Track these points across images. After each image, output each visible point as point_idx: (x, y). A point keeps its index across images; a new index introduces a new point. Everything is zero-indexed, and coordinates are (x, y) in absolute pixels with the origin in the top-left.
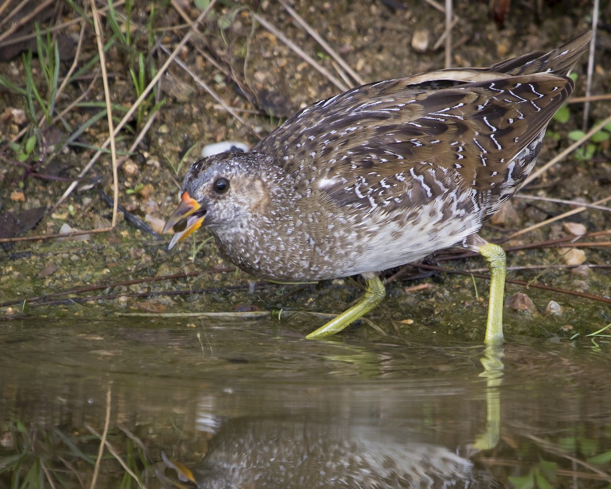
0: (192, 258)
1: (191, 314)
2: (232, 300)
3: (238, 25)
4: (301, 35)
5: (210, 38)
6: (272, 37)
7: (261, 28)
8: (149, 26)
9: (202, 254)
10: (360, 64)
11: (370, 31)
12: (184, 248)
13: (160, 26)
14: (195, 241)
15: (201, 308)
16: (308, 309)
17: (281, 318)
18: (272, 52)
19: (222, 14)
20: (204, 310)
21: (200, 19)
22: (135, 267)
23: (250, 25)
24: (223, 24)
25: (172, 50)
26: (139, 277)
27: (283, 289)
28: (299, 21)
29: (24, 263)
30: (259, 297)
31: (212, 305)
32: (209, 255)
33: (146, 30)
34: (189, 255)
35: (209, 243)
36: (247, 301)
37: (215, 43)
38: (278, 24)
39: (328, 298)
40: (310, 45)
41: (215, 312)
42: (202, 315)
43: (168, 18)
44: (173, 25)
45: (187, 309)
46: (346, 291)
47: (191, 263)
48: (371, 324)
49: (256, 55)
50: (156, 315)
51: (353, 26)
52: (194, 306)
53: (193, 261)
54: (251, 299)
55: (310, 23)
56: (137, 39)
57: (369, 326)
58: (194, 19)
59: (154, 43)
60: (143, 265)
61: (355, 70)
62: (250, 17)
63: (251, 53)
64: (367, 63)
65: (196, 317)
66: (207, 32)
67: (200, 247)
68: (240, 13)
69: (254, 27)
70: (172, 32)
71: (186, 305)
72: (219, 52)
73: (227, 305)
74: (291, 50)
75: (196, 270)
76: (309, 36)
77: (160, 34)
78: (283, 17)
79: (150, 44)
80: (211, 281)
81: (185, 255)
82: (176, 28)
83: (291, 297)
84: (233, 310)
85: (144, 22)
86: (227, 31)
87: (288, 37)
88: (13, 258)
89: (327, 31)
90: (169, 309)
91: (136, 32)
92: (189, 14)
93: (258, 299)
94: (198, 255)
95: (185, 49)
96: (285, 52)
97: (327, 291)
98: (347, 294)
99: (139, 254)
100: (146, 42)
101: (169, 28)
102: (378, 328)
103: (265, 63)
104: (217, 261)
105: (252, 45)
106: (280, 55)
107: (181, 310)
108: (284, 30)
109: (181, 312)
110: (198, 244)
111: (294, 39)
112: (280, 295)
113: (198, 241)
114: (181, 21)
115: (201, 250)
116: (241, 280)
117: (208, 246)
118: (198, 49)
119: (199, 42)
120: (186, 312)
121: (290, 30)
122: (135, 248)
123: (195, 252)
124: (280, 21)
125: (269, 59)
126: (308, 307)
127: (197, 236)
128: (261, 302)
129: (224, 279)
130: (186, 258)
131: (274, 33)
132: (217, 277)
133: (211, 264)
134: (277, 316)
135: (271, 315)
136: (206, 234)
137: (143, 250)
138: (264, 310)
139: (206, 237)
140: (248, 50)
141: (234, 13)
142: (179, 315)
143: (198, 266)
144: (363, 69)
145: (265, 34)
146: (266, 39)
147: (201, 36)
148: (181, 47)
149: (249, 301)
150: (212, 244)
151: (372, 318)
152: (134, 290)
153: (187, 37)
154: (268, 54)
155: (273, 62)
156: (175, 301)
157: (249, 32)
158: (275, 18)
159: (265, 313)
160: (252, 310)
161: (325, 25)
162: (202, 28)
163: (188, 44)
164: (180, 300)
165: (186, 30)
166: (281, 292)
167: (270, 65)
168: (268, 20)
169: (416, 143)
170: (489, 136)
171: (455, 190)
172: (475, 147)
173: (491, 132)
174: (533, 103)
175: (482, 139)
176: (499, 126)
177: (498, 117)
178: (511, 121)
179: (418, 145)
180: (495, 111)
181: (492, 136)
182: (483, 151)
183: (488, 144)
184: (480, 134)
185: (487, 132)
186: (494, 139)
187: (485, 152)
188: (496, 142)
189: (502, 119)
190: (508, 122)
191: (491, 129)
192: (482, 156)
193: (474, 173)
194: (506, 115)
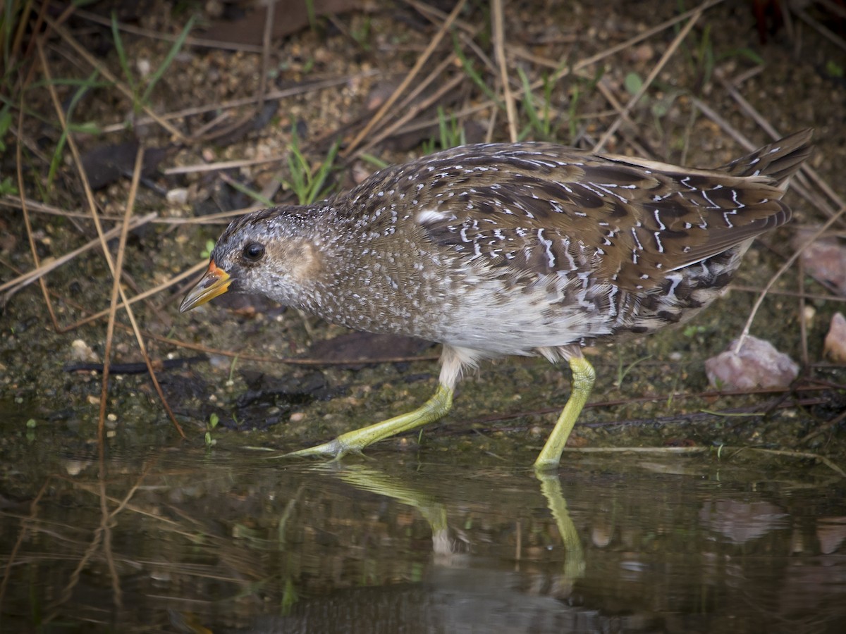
0: (617, 384)
1: (615, 449)
2: (663, 434)
3: (675, 113)
4: (748, 125)
6: (715, 127)
7: (702, 116)
8: (572, 112)
9: (628, 379)
12: (610, 372)
13: (584, 112)
14: (622, 363)
15: (627, 442)
16: (753, 445)
17: (721, 455)
18: (715, 143)
19: (656, 99)
20: (632, 445)
21: (631, 104)
22: (550, 393)
23: (689, 112)
24: (658, 110)
25: (597, 140)
26: (556, 405)
27: (724, 421)
28: (747, 108)
29: (420, 387)
30: (695, 430)
31: (640, 437)
32: (638, 380)
33: (567, 117)
34: (614, 380)
35: (637, 366)
36: (680, 435)
38: (723, 112)
39: (776, 432)
40: (758, 137)
41: (644, 446)
42: (629, 451)
43: (593, 103)
44: (599, 111)
45: (611, 443)
46: (798, 424)
47: (616, 390)
48: (828, 463)
49: (696, 148)
50: (575, 449)
52: (619, 440)
53: (619, 387)
54: (686, 433)
55: (759, 111)
56: (557, 127)
57: (825, 465)
58: (624, 104)
59: (577, 132)
60: (561, 390)
62: (690, 104)
63: (691, 145)
65: (621, 452)
66: (639, 120)
67: (627, 371)
68: (678, 98)
69: (694, 115)
70: (598, 120)
71: (610, 438)
72: (653, 144)
73: (657, 439)
75: (623, 397)
77: (583, 122)
78: (728, 103)
79: (572, 133)
80: (640, 410)
81: (608, 380)
82: (603, 115)
83: (733, 431)
84: (665, 445)
85: (566, 108)
86: (662, 120)
87: (733, 127)
88: (409, 381)
90: (592, 443)
91: (555, 119)
92: (618, 99)
93: (694, 432)
94: (624, 380)
95: (613, 139)
96: (730, 144)
97: (775, 424)
98: (799, 429)
99: (555, 378)
100: (567, 131)
101: (595, 115)
102: (836, 468)
103: (706, 158)
104: (646, 387)
105: (691, 136)
106: (724, 148)
107: (603, 444)
108: (729, 119)
109: (603, 447)
110: (625, 367)
111: (741, 129)
112: (720, 428)
113: (624, 364)
114: (609, 106)
115: (628, 375)
116: (675, 410)
117: (636, 371)
118: (628, 139)
119: (630, 131)
120: (609, 447)
121: (736, 119)
122: (550, 372)
123: (620, 377)
124: (725, 108)
125: (711, 153)
126: (753, 442)
127: (624, 358)
128: (697, 436)
129: (656, 409)
130: (611, 384)
131: (717, 122)
132: (648, 407)
133: (639, 391)
134: (716, 453)
135: (709, 450)
136: (634, 355)
137: (560, 374)
138: (701, 446)
139: (634, 359)
140: (687, 141)
141: (671, 99)
142: (601, 450)
143: (624, 393)
145: (706, 124)
146: (708, 129)
147: (632, 125)
148: (608, 137)
149: (684, 435)
150: (641, 368)
151: (829, 456)
152: (549, 419)
153: (616, 126)
154: (709, 147)
155: (716, 157)
156: (597, 433)
157: (688, 120)
158: (719, 105)
159: (702, 449)
160: (688, 445)
162: (633, 115)
163: (617, 134)
164: (602, 432)
165: (614, 119)
166: (721, 425)
167: (712, 160)
168: (711, 106)
169: (556, 207)
170: (652, 232)
171: (588, 273)
172: (630, 238)
173: (657, 229)
174: (725, 216)
175: (643, 233)
176: (671, 227)
177: (674, 216)
178: (688, 226)
179: (558, 210)
180: (673, 208)
181: (657, 234)
182: (638, 246)
183: (649, 241)
184: (643, 226)
185: (652, 227)
186: (658, 238)
187: (641, 248)
188: (659, 242)
189: (677, 220)
190: (684, 225)
191: (659, 226)
192: (634, 251)
193: (618, 267)
194: (685, 218)
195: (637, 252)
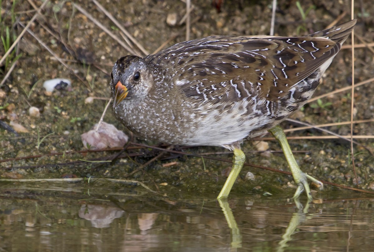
0: (37, 147)
1: (37, 180)
2: (61, 172)
3: (64, 10)
4: (101, 16)
5: (48, 18)
6: (84, 17)
7: (78, 12)
8: (12, 10)
9: (43, 144)
10: (136, 33)
11: (142, 14)
12: (33, 141)
13: (18, 11)
14: (39, 137)
15: (42, 176)
16: (105, 177)
17: (90, 182)
18: (85, 25)
19: (55, 4)
20: (45, 178)
21: (42, 6)
22: (4, 152)
23: (72, 10)
24: (56, 9)
25: (26, 25)
26: (6, 158)
27: (91, 165)
28: (101, 8)
30: (77, 169)
31: (49, 174)
32: (48, 145)
33: (10, 13)
34: (36, 145)
35: (47, 138)
36: (69, 172)
37: (51, 21)
38: (88, 10)
39: (117, 170)
40: (107, 22)
41: (51, 178)
42: (43, 180)
43: (23, 6)
44: (26, 10)
45: (35, 177)
46: (128, 166)
47: (37, 150)
48: (143, 185)
49: (75, 28)
50: (16, 180)
51: (132, 11)
52: (38, 175)
53: (38, 149)
54: (72, 171)
55: (107, 9)
56: (5, 18)
57: (142, 186)
58: (39, 6)
59: (15, 21)
60: (9, 151)
61: (133, 37)
62: (72, 6)
63: (72, 26)
64: (140, 32)
65: (39, 181)
66: (46, 14)
67: (42, 140)
68: (66, 3)
69: (74, 11)
70: (26, 15)
71: (34, 174)
72: (54, 26)
73: (58, 174)
74: (96, 25)
75: (40, 154)
76: (106, 17)
77: (18, 15)
78: (91, 5)
79: (13, 21)
80: (49, 160)
81: (33, 145)
82: (28, 12)
83: (96, 170)
84: (61, 177)
85: (9, 8)
86: (58, 14)
87: (94, 17)
89: (117, 14)
90: (24, 177)
91: (4, 14)
92: (36, 3)
93: (76, 171)
94: (41, 145)
95: (33, 24)
96: (92, 26)
97: (117, 166)
98: (129, 168)
99: (6, 144)
100: (10, 20)
101: (24, 12)
102: (147, 188)
103: (80, 33)
104: (52, 148)
105: (73, 22)
106: (89, 28)
107: (31, 177)
108: (92, 13)
109: (31, 179)
110: (41, 139)
111: (97, 18)
112: (89, 168)
113: (41, 137)
114: (31, 7)
115: (43, 142)
116: (66, 160)
117: (47, 140)
118: (41, 24)
119: (42, 20)
120: (34, 179)
121: (95, 13)
122: (4, 141)
123: (39, 143)
124: (89, 8)
125: (83, 30)
126: (106, 175)
127: (40, 134)
128: (78, 173)
129: (56, 159)
130: (34, 147)
131: (86, 15)
132: (52, 158)
133: (49, 150)
134: (87, 181)
135: (84, 180)
136: (46, 133)
137: (9, 142)
138: (80, 177)
139: (46, 135)
140: (71, 25)
141: (62, 3)
142: (30, 180)
143: (41, 151)
144: (138, 36)
145: (80, 16)
146: (81, 18)
147: (43, 17)
148: (31, 23)
149: (71, 172)
150: (49, 139)
151: (143, 182)
152: (3, 165)
153: (35, 17)
154: (82, 27)
155: (85, 32)
156: (27, 172)
157: (71, 14)
158: (86, 6)
159: (80, 179)
160: (73, 177)
161: (116, 10)
162: (43, 12)
163: (35, 21)
164: (30, 171)
165: (34, 13)
166: (90, 167)
167: (83, 34)
168: (82, 7)
169: (235, 66)
170: (281, 69)
171: (256, 97)
172: (271, 74)
173: (282, 67)
174: (311, 54)
175: (276, 70)
176: (288, 64)
177: (288, 59)
178: (296, 62)
179: (236, 67)
180: (287, 55)
181: (283, 69)
182: (276, 77)
183: (280, 74)
184: (276, 67)
185: (280, 67)
186: (284, 71)
187: (277, 78)
188: (285, 73)
189: (291, 60)
190: (294, 62)
191: (283, 66)
192: (274, 80)
193: (268, 90)
194: (294, 59)
195: (276, 81)
